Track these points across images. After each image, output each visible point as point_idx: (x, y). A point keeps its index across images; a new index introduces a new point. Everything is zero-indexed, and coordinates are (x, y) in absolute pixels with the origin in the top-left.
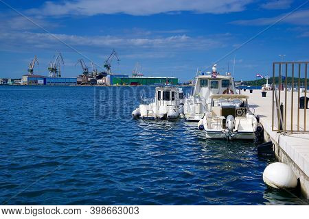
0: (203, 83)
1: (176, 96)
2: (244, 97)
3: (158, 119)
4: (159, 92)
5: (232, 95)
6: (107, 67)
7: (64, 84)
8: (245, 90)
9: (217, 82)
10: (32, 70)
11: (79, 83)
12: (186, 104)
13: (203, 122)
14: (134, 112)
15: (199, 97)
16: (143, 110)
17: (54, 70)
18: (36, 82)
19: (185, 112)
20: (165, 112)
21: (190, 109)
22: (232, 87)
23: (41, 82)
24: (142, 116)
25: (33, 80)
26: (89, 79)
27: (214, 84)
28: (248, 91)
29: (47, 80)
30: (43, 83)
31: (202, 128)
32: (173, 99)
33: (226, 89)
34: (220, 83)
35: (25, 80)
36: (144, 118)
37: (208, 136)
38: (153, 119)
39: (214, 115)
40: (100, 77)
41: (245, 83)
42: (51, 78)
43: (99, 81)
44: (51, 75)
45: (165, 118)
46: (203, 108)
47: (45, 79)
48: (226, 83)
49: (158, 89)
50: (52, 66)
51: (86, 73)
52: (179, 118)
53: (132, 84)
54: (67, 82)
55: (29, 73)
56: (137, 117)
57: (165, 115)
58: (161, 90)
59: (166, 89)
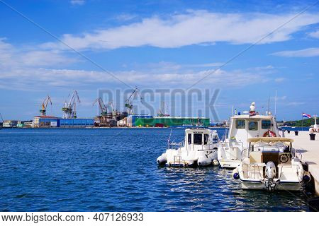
0: (240, 124)
1: (210, 139)
2: (288, 140)
3: (187, 166)
4: (190, 135)
5: (273, 137)
7: (79, 126)
8: (289, 132)
9: (256, 123)
10: (44, 111)
11: (96, 125)
12: (219, 149)
13: (239, 170)
14: (160, 159)
15: (234, 140)
16: (170, 156)
17: (69, 110)
18: (49, 124)
19: (219, 158)
20: (195, 159)
21: (225, 156)
22: (274, 129)
23: (54, 124)
24: (168, 163)
25: (45, 122)
26: (108, 120)
27: (253, 126)
28: (293, 133)
29: (61, 122)
30: (56, 124)
31: (237, 177)
32: (205, 143)
33: (266, 130)
34: (260, 124)
35: (36, 122)
36: (171, 166)
38: (181, 166)
39: (253, 161)
40: (121, 118)
41: (289, 123)
42: (65, 120)
43: (121, 122)
44: (65, 116)
45: (195, 165)
46: (240, 155)
47: (58, 121)
48: (266, 124)
49: (188, 131)
50: (66, 106)
52: (211, 165)
53: (157, 125)
54: (83, 124)
55: (41, 114)
56: (163, 164)
57: (196, 162)
58: (192, 132)
59: (198, 131)
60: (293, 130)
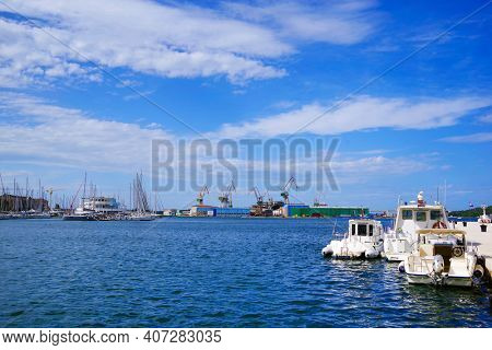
0: (407, 214)
1: (375, 231)
2: (460, 232)
3: (355, 258)
4: (354, 226)
6: (285, 195)
7: (235, 216)
9: (424, 214)
10: (201, 200)
11: (252, 214)
12: (386, 240)
13: (405, 264)
14: (325, 250)
15: (401, 232)
16: (336, 247)
17: (224, 200)
18: (206, 213)
19: (386, 250)
20: (362, 251)
21: (393, 248)
22: (444, 219)
23: (210, 213)
24: (334, 254)
25: (202, 210)
26: (263, 210)
27: (421, 216)
28: (460, 224)
29: (218, 212)
30: (212, 214)
31: (402, 270)
32: (371, 234)
33: (435, 221)
34: (428, 214)
35: (194, 211)
36: (337, 258)
37: (410, 281)
38: (348, 258)
39: (423, 254)
40: (276, 207)
41: (454, 214)
43: (276, 212)
44: (220, 205)
45: (362, 257)
46: (408, 247)
47: (215, 211)
48: (435, 214)
49: (351, 222)
50: (222, 196)
51: (260, 203)
52: (379, 257)
53: (314, 215)
54: (239, 214)
55: (198, 203)
56: (329, 255)
57: (363, 254)
58: (356, 222)
59: (362, 222)
60: (460, 220)
